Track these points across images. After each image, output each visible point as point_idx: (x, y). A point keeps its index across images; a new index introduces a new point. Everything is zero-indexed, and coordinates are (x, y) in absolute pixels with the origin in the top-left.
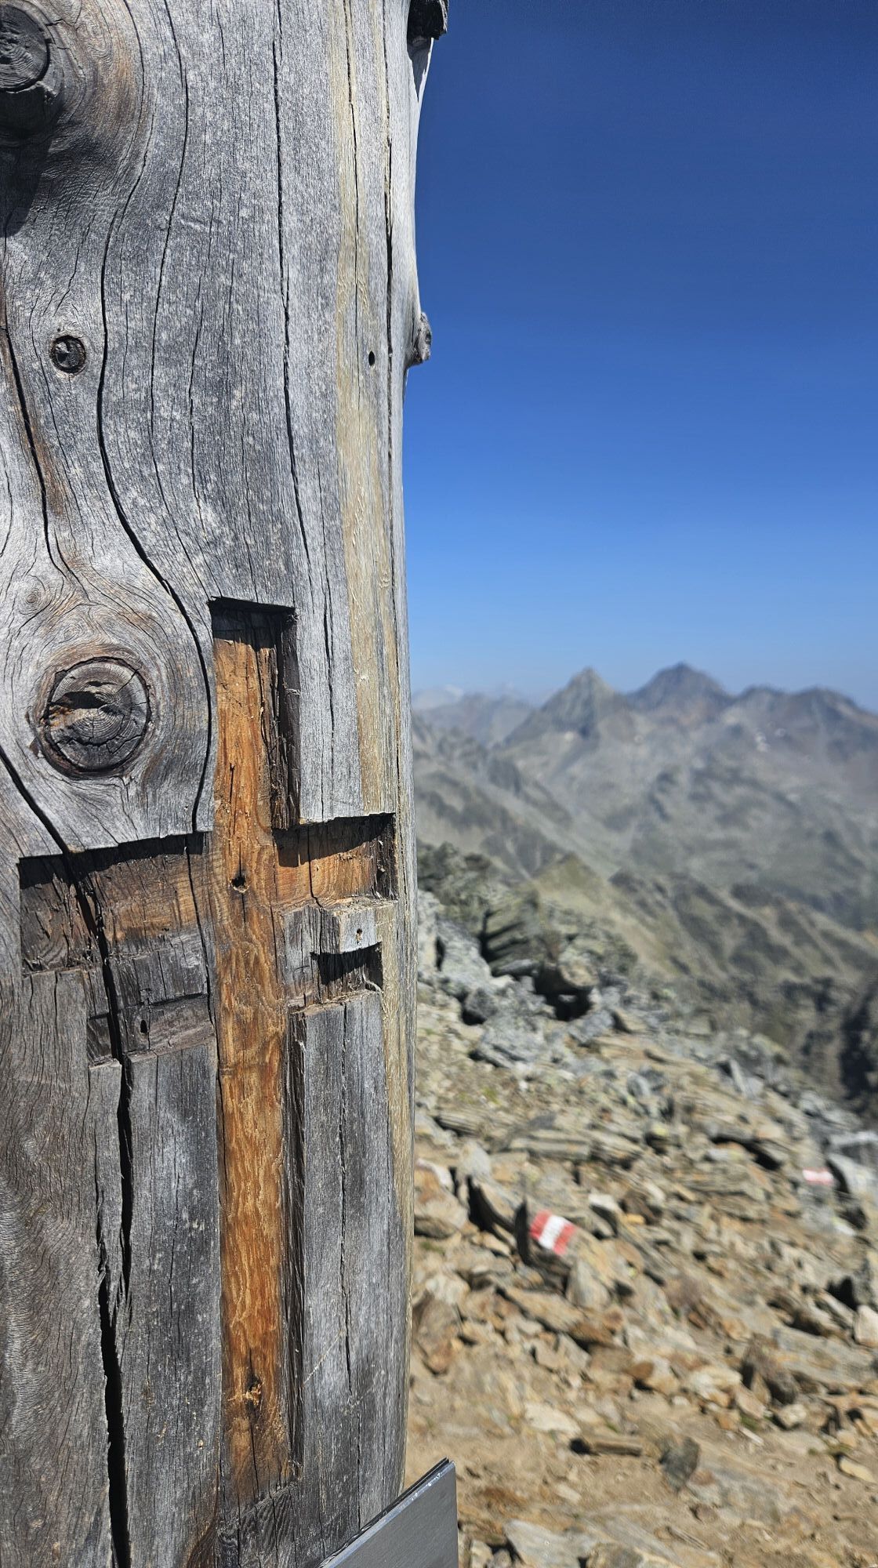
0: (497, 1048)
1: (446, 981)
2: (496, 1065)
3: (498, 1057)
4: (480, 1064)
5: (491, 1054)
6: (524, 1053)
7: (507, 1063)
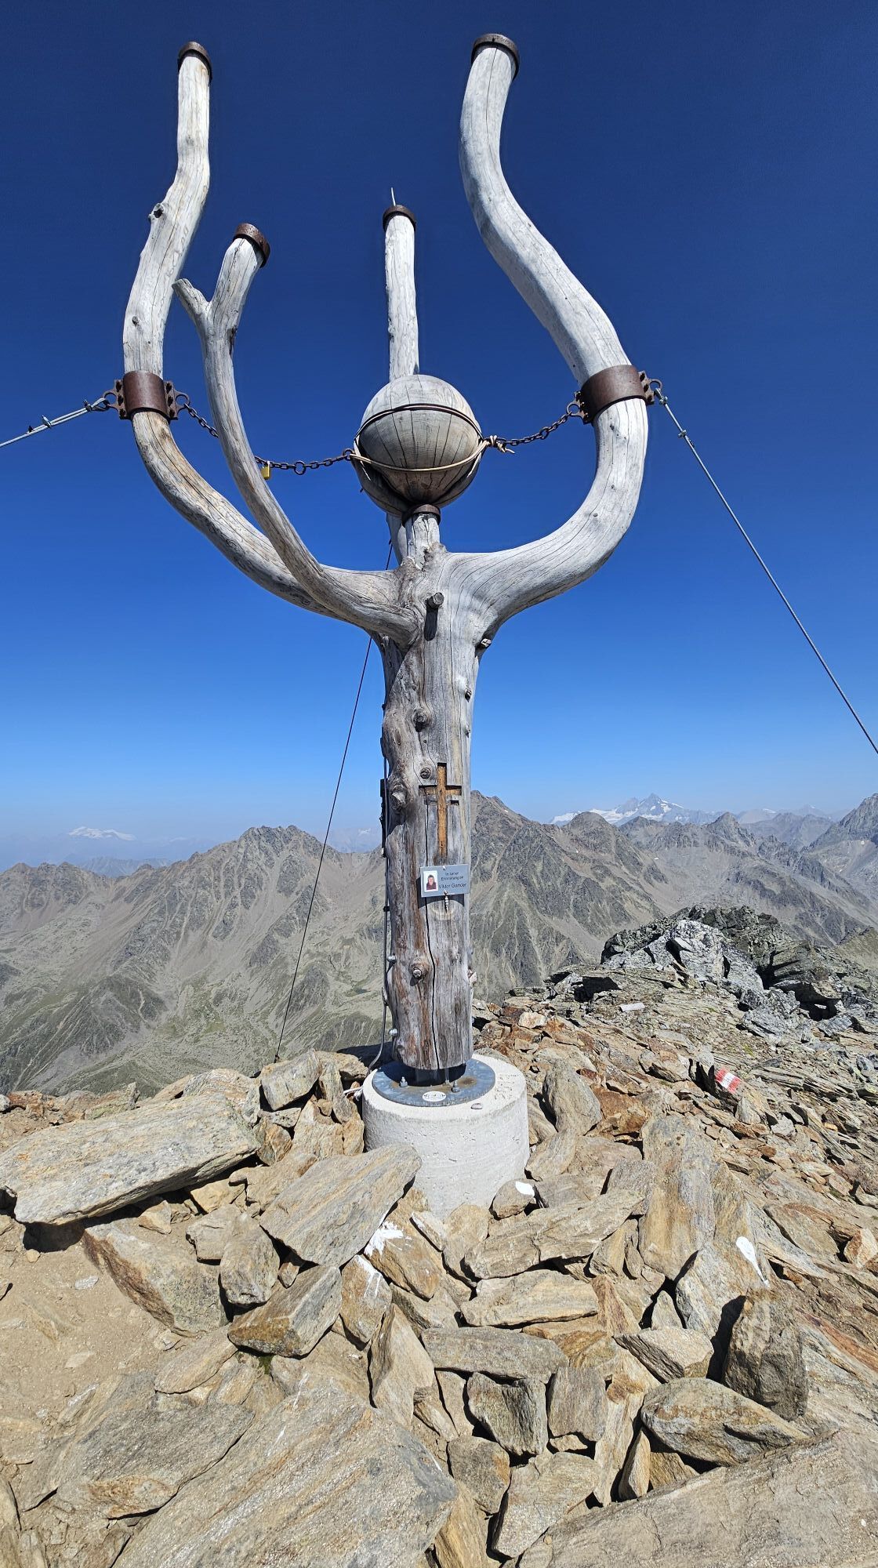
0: (754, 1023)
1: (728, 984)
2: (755, 1034)
3: (756, 1029)
4: (743, 1032)
5: (751, 1026)
6: (773, 1029)
7: (762, 1034)
